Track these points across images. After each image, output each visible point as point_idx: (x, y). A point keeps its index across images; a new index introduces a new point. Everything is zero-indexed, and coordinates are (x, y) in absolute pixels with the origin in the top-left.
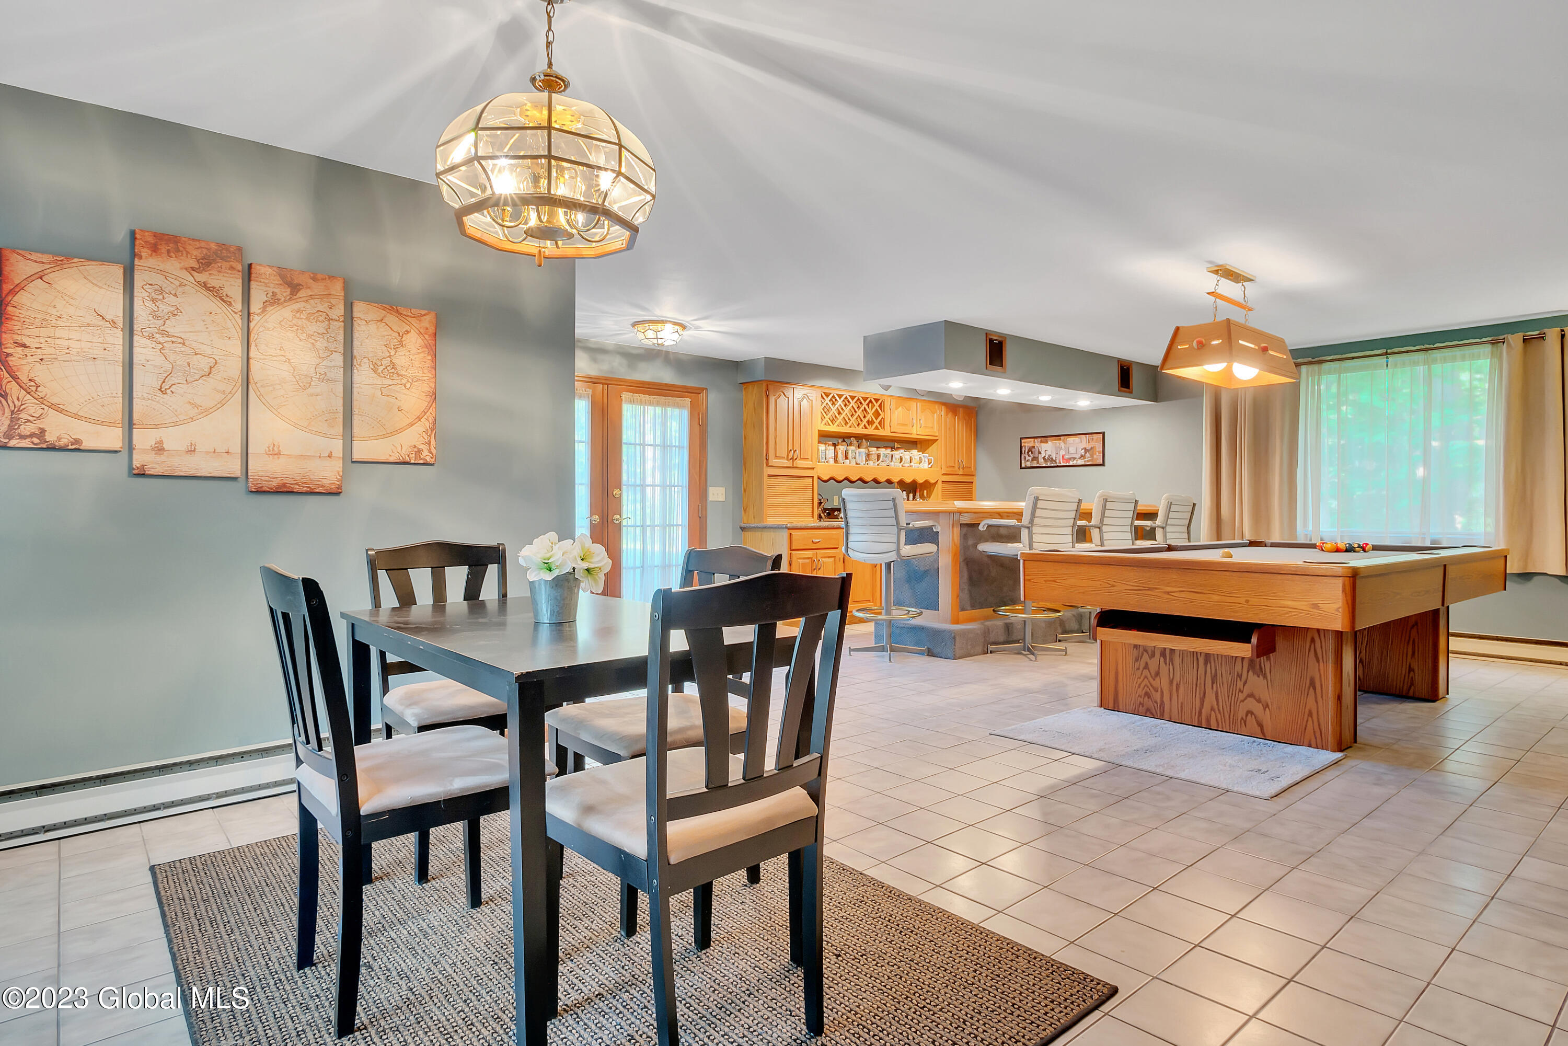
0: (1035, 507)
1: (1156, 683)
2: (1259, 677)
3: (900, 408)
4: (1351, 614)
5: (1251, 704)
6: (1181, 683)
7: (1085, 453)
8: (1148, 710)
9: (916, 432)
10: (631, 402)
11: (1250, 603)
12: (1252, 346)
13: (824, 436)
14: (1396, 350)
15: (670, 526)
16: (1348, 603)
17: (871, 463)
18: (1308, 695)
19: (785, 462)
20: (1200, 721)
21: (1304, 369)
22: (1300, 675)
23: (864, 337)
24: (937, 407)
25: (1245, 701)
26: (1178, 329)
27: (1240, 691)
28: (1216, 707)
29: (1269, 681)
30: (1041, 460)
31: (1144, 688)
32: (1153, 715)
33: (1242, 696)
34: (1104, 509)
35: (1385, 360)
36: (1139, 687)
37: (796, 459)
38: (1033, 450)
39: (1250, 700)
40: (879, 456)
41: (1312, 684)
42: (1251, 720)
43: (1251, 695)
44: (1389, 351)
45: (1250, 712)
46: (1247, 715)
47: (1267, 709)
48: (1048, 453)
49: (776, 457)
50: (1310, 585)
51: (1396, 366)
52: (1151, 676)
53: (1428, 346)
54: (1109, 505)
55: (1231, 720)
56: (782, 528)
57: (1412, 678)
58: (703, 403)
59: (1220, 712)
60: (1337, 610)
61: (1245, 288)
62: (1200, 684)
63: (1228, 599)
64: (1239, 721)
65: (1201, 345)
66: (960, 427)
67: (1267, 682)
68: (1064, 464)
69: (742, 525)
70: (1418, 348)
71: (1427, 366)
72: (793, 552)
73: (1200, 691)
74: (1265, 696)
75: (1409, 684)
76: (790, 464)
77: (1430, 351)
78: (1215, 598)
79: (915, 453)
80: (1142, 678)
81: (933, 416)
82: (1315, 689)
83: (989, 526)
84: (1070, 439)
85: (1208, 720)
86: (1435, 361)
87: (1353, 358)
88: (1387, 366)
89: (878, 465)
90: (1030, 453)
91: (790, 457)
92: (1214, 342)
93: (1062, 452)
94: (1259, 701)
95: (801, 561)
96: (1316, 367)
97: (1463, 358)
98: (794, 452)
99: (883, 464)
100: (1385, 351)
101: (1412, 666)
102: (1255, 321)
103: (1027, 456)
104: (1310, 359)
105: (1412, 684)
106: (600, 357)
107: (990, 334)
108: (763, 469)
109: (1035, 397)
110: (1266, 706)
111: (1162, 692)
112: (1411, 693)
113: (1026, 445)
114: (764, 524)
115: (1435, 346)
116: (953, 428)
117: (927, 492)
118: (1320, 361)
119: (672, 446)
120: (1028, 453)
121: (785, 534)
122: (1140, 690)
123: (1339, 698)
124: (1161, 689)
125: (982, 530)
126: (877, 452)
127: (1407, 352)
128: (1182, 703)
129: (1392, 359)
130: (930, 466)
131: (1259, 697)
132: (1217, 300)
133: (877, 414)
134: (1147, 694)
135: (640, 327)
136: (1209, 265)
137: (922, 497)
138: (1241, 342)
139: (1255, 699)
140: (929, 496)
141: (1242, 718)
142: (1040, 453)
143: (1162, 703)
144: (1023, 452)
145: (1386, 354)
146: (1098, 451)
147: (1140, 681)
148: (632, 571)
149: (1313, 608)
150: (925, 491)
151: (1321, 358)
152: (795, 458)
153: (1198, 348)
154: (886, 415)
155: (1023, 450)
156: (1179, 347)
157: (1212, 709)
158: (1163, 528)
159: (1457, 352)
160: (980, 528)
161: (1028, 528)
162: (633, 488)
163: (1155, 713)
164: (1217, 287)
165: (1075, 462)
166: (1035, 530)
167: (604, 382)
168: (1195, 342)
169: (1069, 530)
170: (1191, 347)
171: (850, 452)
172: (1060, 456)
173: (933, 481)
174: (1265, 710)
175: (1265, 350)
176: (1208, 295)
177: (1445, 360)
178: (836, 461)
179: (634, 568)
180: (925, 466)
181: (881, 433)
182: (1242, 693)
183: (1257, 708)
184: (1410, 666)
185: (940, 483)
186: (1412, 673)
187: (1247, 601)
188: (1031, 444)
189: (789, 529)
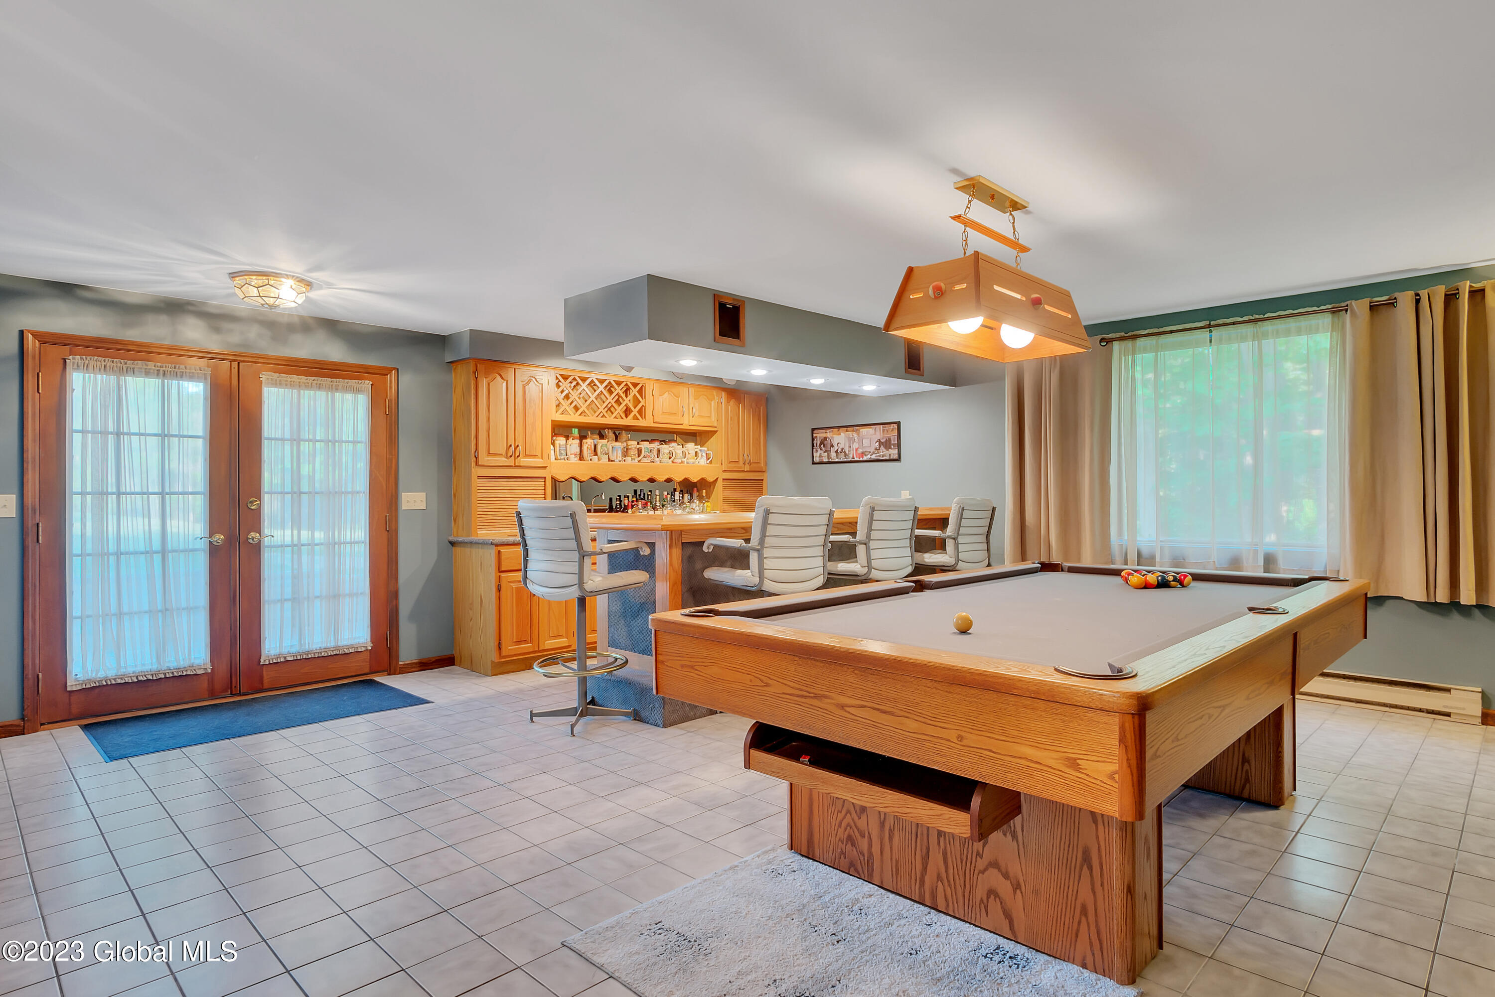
0: (765, 523)
1: (862, 823)
2: (1005, 835)
3: (666, 395)
4: (1136, 787)
5: (993, 878)
6: (896, 830)
7: (880, 446)
8: (852, 864)
9: (687, 423)
10: (275, 384)
11: (965, 742)
12: (1018, 296)
13: (561, 429)
14: (1221, 321)
15: (340, 543)
16: (1129, 766)
17: (628, 459)
18: (1080, 877)
19: (503, 461)
20: (922, 895)
21: (1116, 345)
22: (1067, 843)
23: (565, 299)
24: (715, 394)
25: (986, 873)
26: (910, 270)
27: (978, 854)
28: (944, 875)
29: (1021, 846)
30: (833, 455)
31: (846, 829)
32: (858, 873)
33: (981, 864)
34: (871, 519)
35: (1208, 334)
36: (840, 826)
37: (518, 456)
38: (825, 442)
39: (993, 872)
40: (639, 452)
41: (1087, 859)
42: (994, 906)
43: (994, 864)
44: (1212, 323)
45: (992, 892)
46: (988, 897)
47: (1018, 891)
48: (841, 446)
49: (489, 454)
50: (1063, 721)
51: (1220, 341)
52: (856, 812)
53: (1257, 316)
54: (877, 515)
55: (967, 901)
56: (487, 544)
57: (1247, 772)
58: (391, 387)
59: (950, 885)
60: (1111, 776)
61: (1014, 219)
62: (922, 834)
63: (930, 730)
64: (977, 904)
65: (940, 293)
66: (745, 417)
67: (1018, 846)
68: (858, 459)
69: (451, 538)
70: (1245, 318)
71: (1257, 342)
72: (503, 575)
73: (921, 845)
74: (1015, 869)
75: (1243, 781)
76: (510, 462)
77: (1259, 323)
78: (912, 725)
79: (691, 447)
80: (844, 812)
81: (711, 405)
82: (1090, 868)
83: (715, 546)
84: (864, 431)
85: (934, 896)
86: (1265, 335)
87: (1171, 332)
88: (1211, 341)
89: (639, 462)
90: (822, 446)
91: (510, 454)
92: (957, 287)
93: (856, 445)
94: (1006, 876)
95: (514, 585)
96: (1129, 343)
97: (1299, 332)
98: (515, 449)
99: (645, 460)
100: (1207, 323)
101: (1246, 755)
102: (1029, 265)
103: (819, 450)
104: (1123, 334)
105: (1247, 780)
106: (226, 325)
107: (718, 296)
108: (470, 470)
109: (805, 380)
110: (1017, 887)
111: (870, 839)
112: (1246, 794)
113: (818, 435)
114: (473, 538)
115: (1266, 316)
116: (736, 418)
117: (706, 493)
118: (1134, 335)
119: (343, 442)
120: (820, 446)
121: (493, 551)
122: (841, 831)
123: (1130, 890)
124: (869, 833)
125: (706, 551)
126: (638, 446)
127: (1234, 323)
128: (897, 862)
129: (1216, 332)
130: (708, 462)
131: (1006, 868)
132: (968, 229)
133: (636, 402)
134: (850, 839)
135: (239, 281)
136: (959, 179)
137: (700, 498)
138: (996, 288)
139: (1000, 870)
140: (708, 496)
141: (982, 900)
142: (832, 446)
143: (871, 854)
144: (815, 445)
145: (1209, 326)
146: (893, 444)
147: (840, 816)
148: (279, 605)
149: (1068, 767)
150: (704, 491)
151: (1135, 333)
152: (517, 454)
153: (936, 297)
154: (648, 402)
155: (815, 442)
156: (911, 297)
157: (939, 878)
158: (954, 539)
159: (1292, 323)
160: (705, 549)
161: (758, 550)
162: (279, 496)
163: (861, 872)
164: (968, 209)
165: (869, 456)
166: (766, 553)
167: (231, 358)
168: (931, 288)
169: (819, 551)
170: (926, 295)
171: (599, 447)
172: (853, 449)
173: (710, 479)
174: (1015, 892)
175: (1037, 302)
176: (952, 220)
177: (1277, 334)
178: (581, 458)
179: (282, 601)
180: (703, 461)
181: (641, 423)
182: (981, 857)
183: (1004, 887)
184: (1244, 755)
185: (720, 481)
186: (1246, 764)
187: (960, 738)
188: (824, 435)
189: (497, 545)
